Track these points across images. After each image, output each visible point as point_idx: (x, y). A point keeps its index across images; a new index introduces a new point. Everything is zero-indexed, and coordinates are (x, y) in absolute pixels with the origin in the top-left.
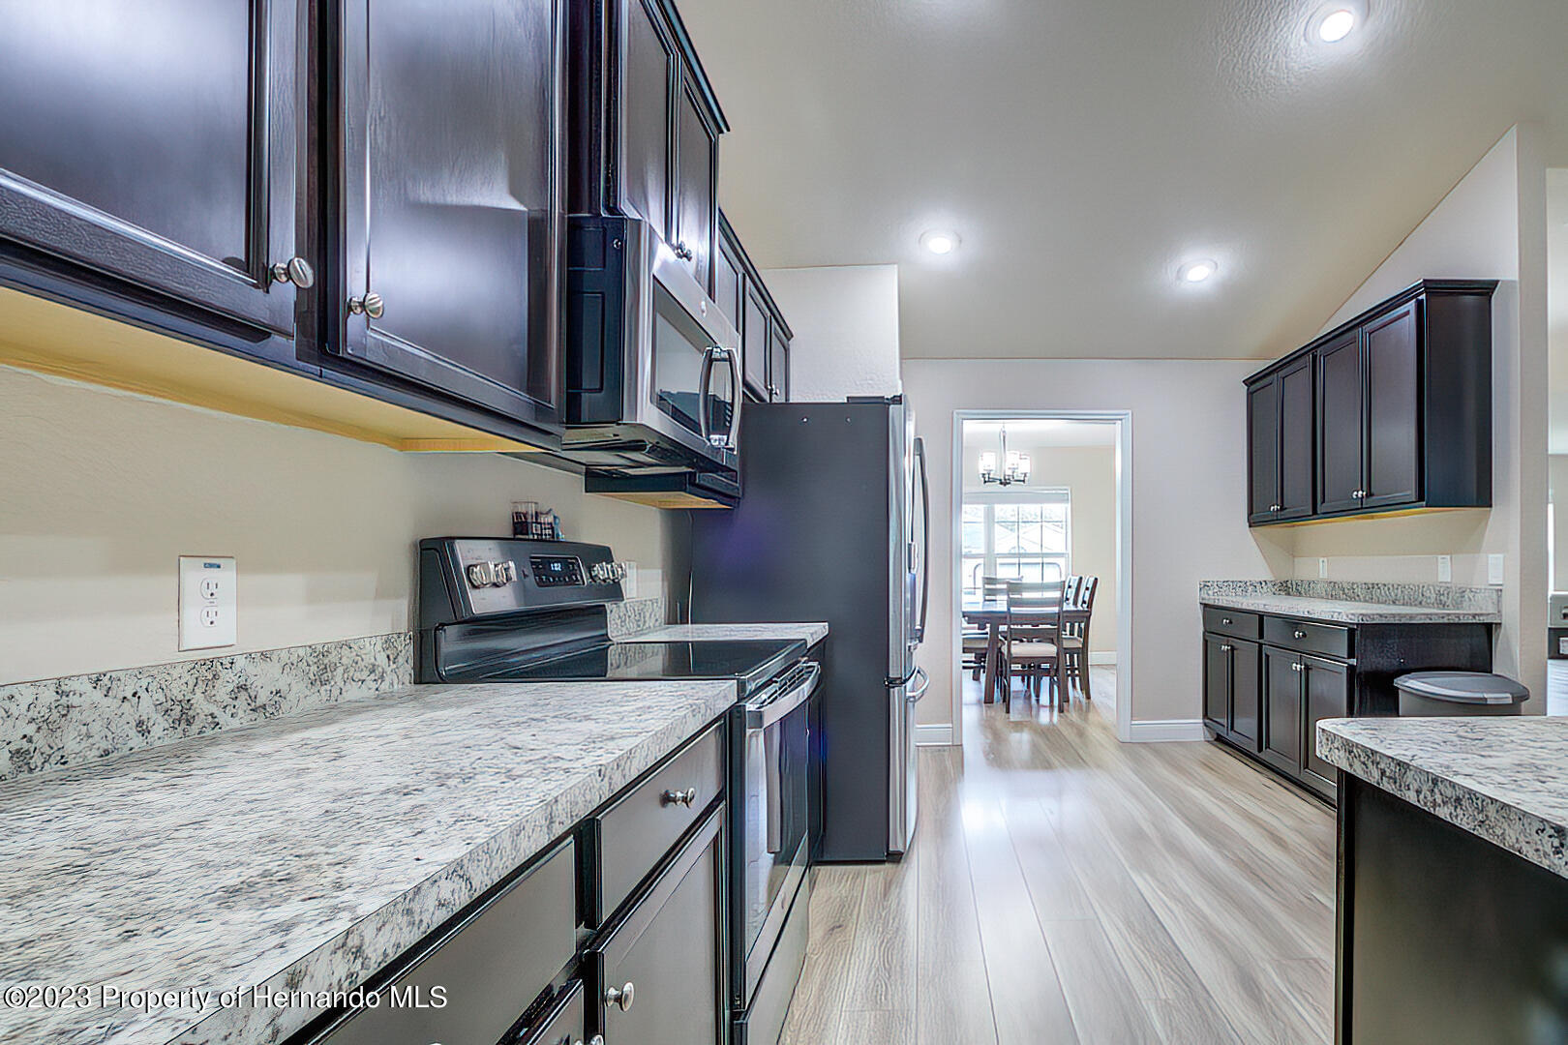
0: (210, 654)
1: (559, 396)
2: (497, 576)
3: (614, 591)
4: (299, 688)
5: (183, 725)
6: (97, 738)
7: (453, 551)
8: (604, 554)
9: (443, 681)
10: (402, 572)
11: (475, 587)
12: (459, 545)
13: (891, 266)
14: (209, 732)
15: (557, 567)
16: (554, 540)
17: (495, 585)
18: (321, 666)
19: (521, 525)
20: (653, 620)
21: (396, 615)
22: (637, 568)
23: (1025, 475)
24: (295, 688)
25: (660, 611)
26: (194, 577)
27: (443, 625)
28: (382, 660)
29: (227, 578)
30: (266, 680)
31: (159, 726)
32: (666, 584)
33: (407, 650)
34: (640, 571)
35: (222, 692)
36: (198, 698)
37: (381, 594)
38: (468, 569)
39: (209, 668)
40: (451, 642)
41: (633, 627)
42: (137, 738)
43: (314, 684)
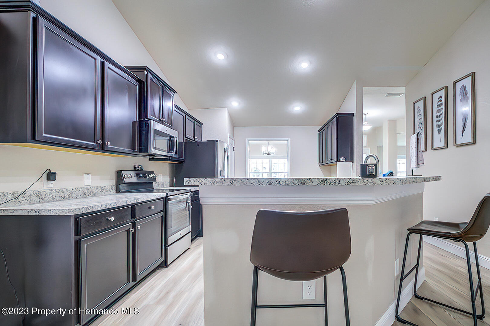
0: (88, 186)
1: (138, 149)
2: (129, 176)
3: (155, 179)
4: (99, 192)
5: (85, 195)
6: (76, 195)
7: (122, 172)
8: (153, 173)
9: (120, 193)
10: (114, 176)
11: (125, 178)
12: (123, 171)
13: (225, 108)
14: (88, 196)
15: (141, 175)
16: (141, 170)
17: (129, 178)
18: (102, 189)
19: (135, 168)
20: (166, 185)
21: (113, 182)
22: (162, 175)
23: (274, 152)
24: (98, 192)
25: (168, 184)
26: (86, 176)
27: (120, 184)
28: (111, 188)
29: (90, 176)
30: (94, 190)
31: (82, 195)
32: (170, 179)
33: (115, 188)
34: (163, 176)
35: (89, 191)
36: (86, 192)
37: (111, 179)
38: (124, 175)
39: (88, 188)
40: (122, 187)
41: (161, 187)
42: (80, 196)
43: (101, 191)
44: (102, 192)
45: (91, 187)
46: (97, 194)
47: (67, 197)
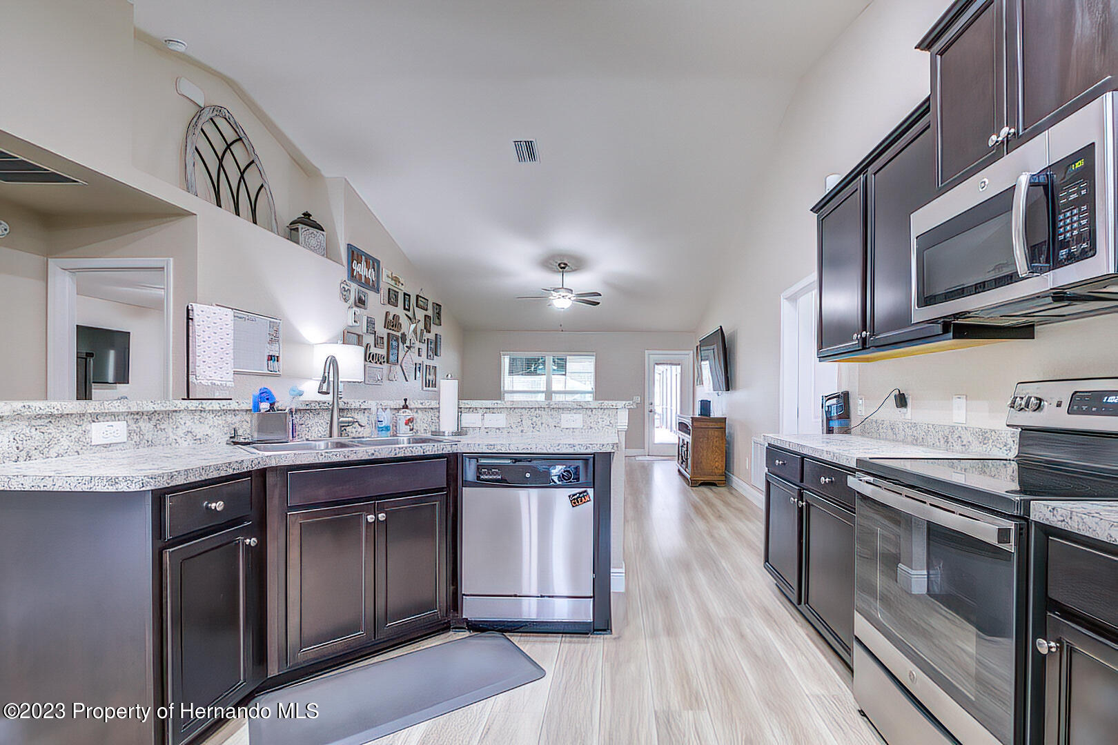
0: (953, 425)
5: (948, 443)
6: (932, 440)
14: (953, 446)
26: (955, 401)
29: (965, 400)
30: (965, 437)
31: (942, 441)
35: (955, 437)
36: (950, 437)
42: (938, 444)
43: (980, 443)
44: (984, 444)
45: (960, 429)
46: (971, 448)
47: (921, 439)
